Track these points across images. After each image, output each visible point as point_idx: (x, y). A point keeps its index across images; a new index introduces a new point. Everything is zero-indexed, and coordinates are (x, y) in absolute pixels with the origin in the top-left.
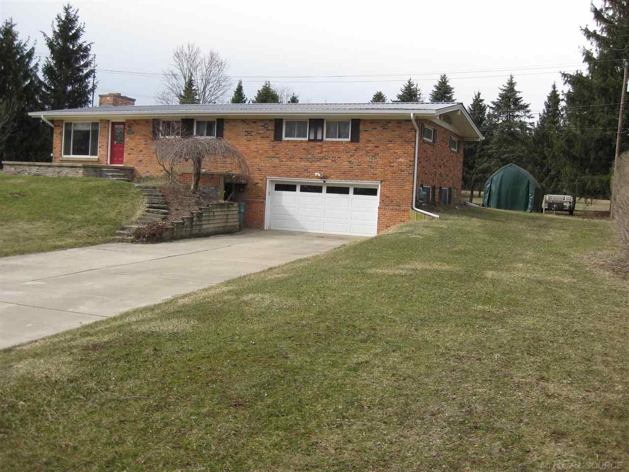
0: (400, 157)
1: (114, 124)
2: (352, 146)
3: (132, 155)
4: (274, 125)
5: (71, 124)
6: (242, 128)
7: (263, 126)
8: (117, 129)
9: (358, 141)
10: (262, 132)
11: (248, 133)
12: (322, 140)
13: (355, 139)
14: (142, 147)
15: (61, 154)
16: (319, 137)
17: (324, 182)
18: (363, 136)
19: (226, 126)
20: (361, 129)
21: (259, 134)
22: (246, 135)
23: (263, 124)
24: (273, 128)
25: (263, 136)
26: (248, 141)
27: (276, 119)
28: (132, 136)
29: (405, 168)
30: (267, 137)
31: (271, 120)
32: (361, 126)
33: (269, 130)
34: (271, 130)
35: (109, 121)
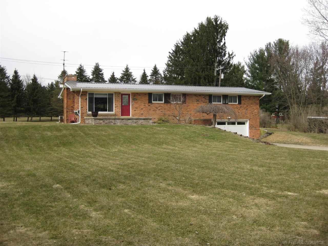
0: (255, 110)
1: (122, 95)
2: (239, 106)
3: (136, 111)
4: (208, 97)
5: (93, 94)
6: (194, 98)
7: (203, 97)
8: (124, 97)
9: (241, 104)
10: (204, 100)
11: (197, 101)
12: (228, 104)
13: (240, 103)
14: (142, 107)
15: (87, 111)
16: (227, 103)
17: (229, 120)
18: (242, 102)
19: (187, 97)
20: (242, 99)
21: (202, 101)
22: (196, 101)
23: (204, 97)
24: (208, 98)
25: (204, 102)
26: (198, 104)
27: (209, 95)
28: (136, 101)
29: (257, 114)
30: (206, 102)
31: (207, 95)
32: (242, 98)
33: (206, 99)
34: (207, 99)
35: (120, 93)
